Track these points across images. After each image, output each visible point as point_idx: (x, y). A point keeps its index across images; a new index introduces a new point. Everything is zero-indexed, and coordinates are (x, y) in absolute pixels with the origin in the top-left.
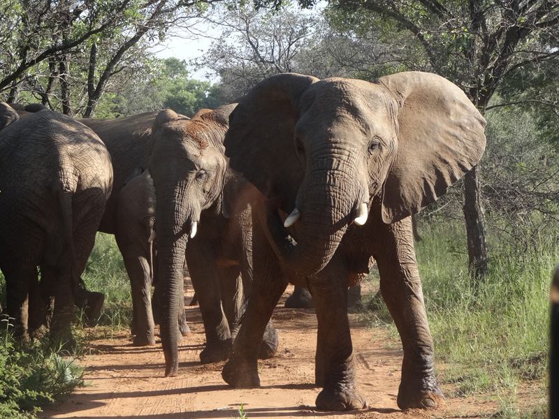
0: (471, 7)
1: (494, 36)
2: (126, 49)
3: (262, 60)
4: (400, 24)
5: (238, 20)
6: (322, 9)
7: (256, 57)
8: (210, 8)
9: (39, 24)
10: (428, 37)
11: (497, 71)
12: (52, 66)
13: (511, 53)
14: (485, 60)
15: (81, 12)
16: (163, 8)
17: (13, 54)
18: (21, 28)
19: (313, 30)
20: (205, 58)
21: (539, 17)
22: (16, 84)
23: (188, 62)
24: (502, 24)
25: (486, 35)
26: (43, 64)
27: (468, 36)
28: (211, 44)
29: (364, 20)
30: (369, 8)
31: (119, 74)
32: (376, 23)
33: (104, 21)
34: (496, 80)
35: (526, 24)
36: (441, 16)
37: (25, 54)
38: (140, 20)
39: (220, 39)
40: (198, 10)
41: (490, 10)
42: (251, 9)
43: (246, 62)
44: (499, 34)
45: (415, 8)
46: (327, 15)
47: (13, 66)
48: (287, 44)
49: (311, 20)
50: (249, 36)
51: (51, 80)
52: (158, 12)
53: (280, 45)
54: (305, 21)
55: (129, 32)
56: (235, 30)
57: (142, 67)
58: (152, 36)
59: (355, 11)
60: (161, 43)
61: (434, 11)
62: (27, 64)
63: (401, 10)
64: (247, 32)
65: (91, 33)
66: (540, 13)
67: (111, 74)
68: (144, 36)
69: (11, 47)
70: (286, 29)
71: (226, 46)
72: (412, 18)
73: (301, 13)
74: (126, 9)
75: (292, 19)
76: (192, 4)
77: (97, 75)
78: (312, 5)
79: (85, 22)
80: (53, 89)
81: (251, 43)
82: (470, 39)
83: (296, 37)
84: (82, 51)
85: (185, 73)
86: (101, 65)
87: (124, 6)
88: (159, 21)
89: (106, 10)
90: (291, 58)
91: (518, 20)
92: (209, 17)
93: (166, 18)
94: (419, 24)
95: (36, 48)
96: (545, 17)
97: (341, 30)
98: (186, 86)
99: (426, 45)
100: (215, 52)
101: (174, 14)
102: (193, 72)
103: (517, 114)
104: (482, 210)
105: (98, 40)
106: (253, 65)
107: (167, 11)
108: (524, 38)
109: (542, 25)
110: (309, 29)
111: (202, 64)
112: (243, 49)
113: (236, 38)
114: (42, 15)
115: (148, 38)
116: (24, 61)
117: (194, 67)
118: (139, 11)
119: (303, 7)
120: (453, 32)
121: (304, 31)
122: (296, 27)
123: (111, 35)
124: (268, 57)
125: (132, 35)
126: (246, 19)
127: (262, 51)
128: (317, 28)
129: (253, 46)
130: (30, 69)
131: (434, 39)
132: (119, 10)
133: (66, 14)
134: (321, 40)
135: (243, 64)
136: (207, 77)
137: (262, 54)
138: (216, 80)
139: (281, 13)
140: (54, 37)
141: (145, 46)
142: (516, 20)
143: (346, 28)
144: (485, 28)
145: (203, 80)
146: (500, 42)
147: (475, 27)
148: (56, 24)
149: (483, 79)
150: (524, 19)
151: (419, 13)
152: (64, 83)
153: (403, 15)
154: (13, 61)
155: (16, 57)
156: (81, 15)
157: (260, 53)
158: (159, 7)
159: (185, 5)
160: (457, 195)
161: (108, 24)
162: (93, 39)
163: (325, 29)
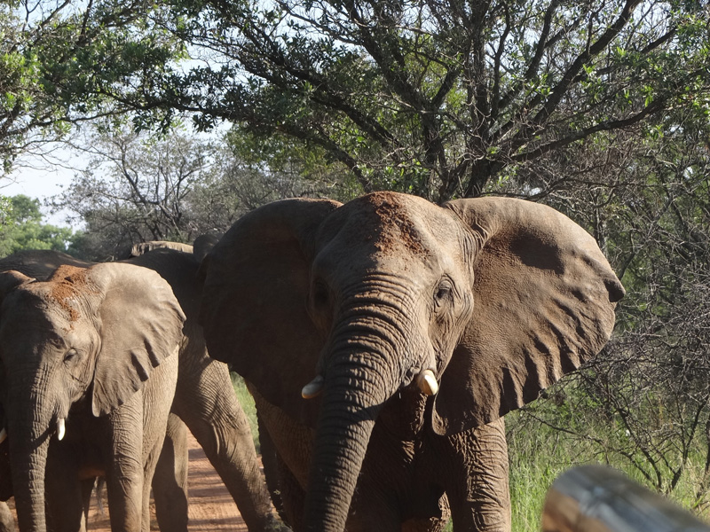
0: (426, 132)
1: (455, 171)
3: (143, 200)
4: (330, 155)
5: (111, 145)
6: (225, 133)
7: (135, 196)
8: (73, 129)
10: (367, 173)
16: (10, 128)
19: (212, 160)
20: (65, 197)
21: (515, 147)
23: (42, 201)
24: (466, 156)
25: (445, 171)
27: (421, 171)
28: (73, 177)
29: (280, 147)
30: (288, 132)
32: (294, 153)
35: (498, 156)
36: (385, 145)
39: (87, 172)
40: (57, 132)
41: (451, 137)
42: (128, 131)
43: (121, 202)
44: (462, 169)
45: (350, 133)
46: (230, 141)
48: (177, 178)
49: (210, 147)
50: (125, 167)
52: (4, 133)
53: (167, 180)
54: (200, 148)
56: (106, 158)
59: (269, 136)
60: (7, 175)
61: (375, 137)
63: (331, 135)
64: (123, 162)
66: (517, 142)
70: (176, 158)
71: (94, 180)
72: (346, 147)
73: (196, 137)
75: (184, 146)
76: (49, 124)
78: (212, 127)
81: (128, 177)
82: (424, 176)
83: (189, 169)
85: (38, 216)
88: (4, 146)
90: (182, 197)
91: (488, 150)
92: (72, 142)
93: (13, 142)
94: (355, 154)
96: (523, 147)
97: (249, 161)
98: (39, 233)
99: (364, 182)
100: (78, 188)
101: (24, 136)
102: (49, 215)
106: (131, 206)
107: (15, 132)
108: (495, 174)
109: (519, 158)
110: (207, 158)
111: (62, 205)
112: (117, 185)
113: (107, 170)
117: (50, 208)
119: (200, 129)
120: (400, 165)
121: (199, 162)
122: (189, 156)
124: (150, 197)
126: (122, 144)
127: (142, 187)
128: (217, 157)
129: (131, 181)
131: (376, 175)
134: (223, 174)
135: (117, 204)
136: (68, 222)
137: (143, 192)
138: (80, 226)
139: (169, 137)
142: (485, 151)
143: (256, 158)
144: (443, 161)
145: (63, 225)
146: (463, 180)
147: (430, 160)
150: (495, 150)
151: (355, 139)
153: (334, 142)
157: (140, 190)
158: (5, 128)
159: (40, 125)
163: (228, 159)
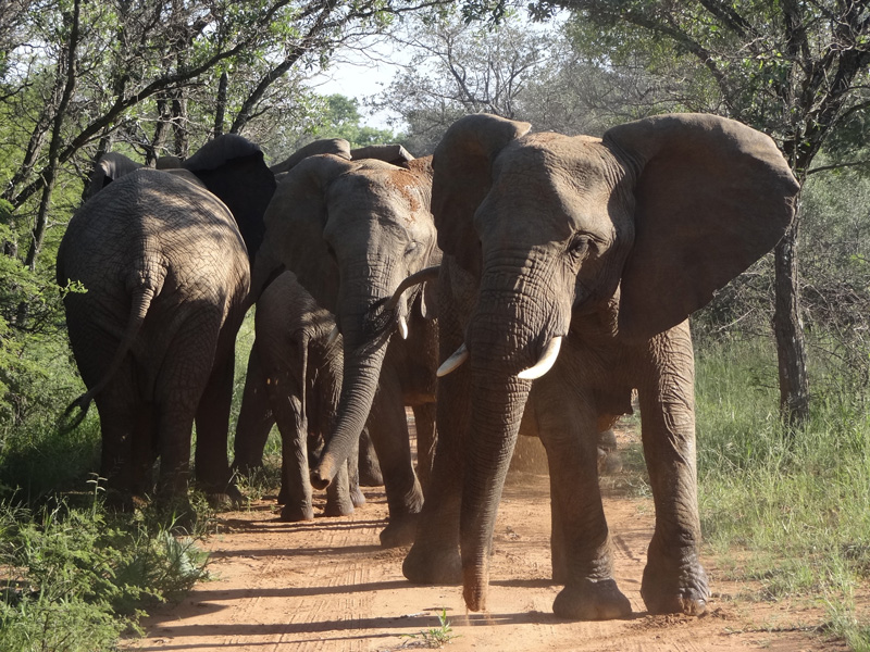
0: (787, 20)
1: (820, 63)
2: (272, 81)
3: (471, 99)
4: (680, 46)
5: (436, 39)
6: (562, 24)
7: (462, 94)
9: (143, 42)
10: (722, 65)
11: (825, 116)
12: (161, 104)
13: (846, 90)
14: (807, 100)
15: (204, 25)
16: (326, 20)
17: (104, 88)
18: (116, 49)
19: (548, 54)
20: (386, 96)
22: (108, 132)
23: (360, 101)
24: (833, 46)
25: (809, 62)
26: (149, 103)
27: (782, 63)
28: (395, 74)
29: (623, 38)
30: (634, 21)
31: (260, 117)
32: (640, 45)
33: (239, 39)
34: (824, 129)
35: (868, 47)
36: (742, 34)
37: (123, 88)
38: (293, 38)
39: (410, 68)
40: (378, 24)
41: (815, 25)
42: (455, 22)
43: (447, 101)
44: (828, 60)
45: (703, 23)
46: (568, 32)
47: (104, 105)
48: (509, 74)
49: (545, 39)
50: (452, 63)
51: (160, 126)
52: (320, 25)
53: (498, 77)
54: (535, 41)
55: (275, 56)
56: (431, 53)
57: (294, 108)
58: (309, 63)
59: (613, 26)
60: (323, 72)
61: (731, 26)
62: (126, 102)
63: (681, 24)
64: (450, 57)
65: (219, 57)
67: (249, 118)
68: (298, 62)
69: (102, 76)
70: (507, 52)
71: (418, 77)
72: (698, 37)
73: (530, 28)
74: (272, 21)
75: (517, 38)
76: (369, 14)
77: (228, 120)
78: (549, 16)
79: (211, 40)
80: (162, 139)
81: (455, 73)
82: (785, 68)
83: (522, 64)
84: (207, 83)
85: (356, 118)
86: (235, 104)
87: (269, 17)
88: (319, 40)
89: (242, 22)
90: (514, 95)
91: (857, 39)
92: (394, 34)
93: (330, 35)
94: (707, 46)
95: (138, 79)
97: (590, 55)
98: (357, 136)
99: (719, 76)
100: (400, 86)
101: (342, 29)
102: (369, 116)
103: (851, 181)
104: (801, 323)
105: (231, 67)
106: (458, 106)
107: (333, 24)
108: (865, 66)
110: (542, 52)
111: (382, 104)
112: (443, 82)
113: (432, 66)
114: (148, 29)
115: (304, 65)
116: (121, 98)
117: (370, 108)
118: (291, 24)
119: (536, 19)
120: (759, 57)
121: (533, 57)
122: (522, 50)
123: (249, 60)
124: (480, 95)
125: (280, 60)
126: (448, 37)
127: (471, 85)
128: (554, 51)
129: (458, 78)
130: (130, 109)
131: (732, 69)
132: (262, 23)
133: (183, 28)
134: (559, 69)
135: (443, 104)
136: (390, 123)
137: (471, 90)
138: (401, 128)
139: (500, 29)
140: (165, 62)
141: (299, 76)
142: (854, 40)
143: (597, 51)
144: (806, 51)
145: (384, 127)
146: (828, 73)
147: (793, 50)
148: (168, 43)
149: (803, 129)
150: (864, 39)
151: (708, 29)
152: (180, 131)
153: (685, 32)
154: (104, 97)
155: (110, 92)
156: (205, 30)
157: (468, 88)
158: (320, 19)
159: (359, 16)
160: (762, 300)
161: (246, 44)
162: (223, 66)
163: (565, 53)
